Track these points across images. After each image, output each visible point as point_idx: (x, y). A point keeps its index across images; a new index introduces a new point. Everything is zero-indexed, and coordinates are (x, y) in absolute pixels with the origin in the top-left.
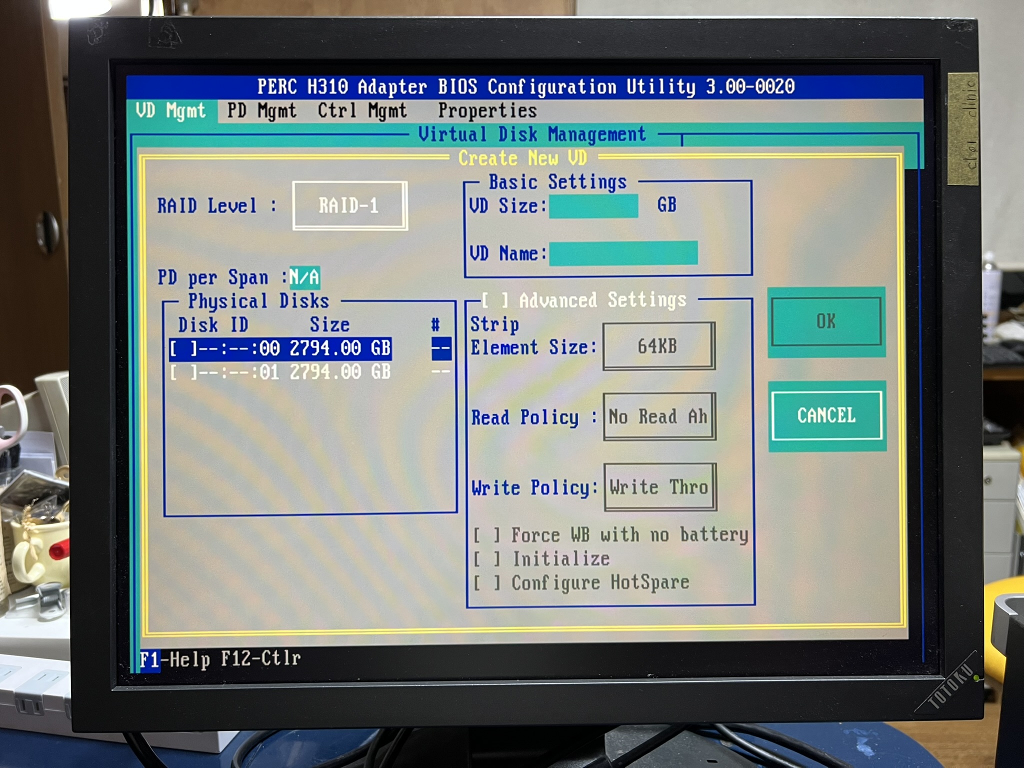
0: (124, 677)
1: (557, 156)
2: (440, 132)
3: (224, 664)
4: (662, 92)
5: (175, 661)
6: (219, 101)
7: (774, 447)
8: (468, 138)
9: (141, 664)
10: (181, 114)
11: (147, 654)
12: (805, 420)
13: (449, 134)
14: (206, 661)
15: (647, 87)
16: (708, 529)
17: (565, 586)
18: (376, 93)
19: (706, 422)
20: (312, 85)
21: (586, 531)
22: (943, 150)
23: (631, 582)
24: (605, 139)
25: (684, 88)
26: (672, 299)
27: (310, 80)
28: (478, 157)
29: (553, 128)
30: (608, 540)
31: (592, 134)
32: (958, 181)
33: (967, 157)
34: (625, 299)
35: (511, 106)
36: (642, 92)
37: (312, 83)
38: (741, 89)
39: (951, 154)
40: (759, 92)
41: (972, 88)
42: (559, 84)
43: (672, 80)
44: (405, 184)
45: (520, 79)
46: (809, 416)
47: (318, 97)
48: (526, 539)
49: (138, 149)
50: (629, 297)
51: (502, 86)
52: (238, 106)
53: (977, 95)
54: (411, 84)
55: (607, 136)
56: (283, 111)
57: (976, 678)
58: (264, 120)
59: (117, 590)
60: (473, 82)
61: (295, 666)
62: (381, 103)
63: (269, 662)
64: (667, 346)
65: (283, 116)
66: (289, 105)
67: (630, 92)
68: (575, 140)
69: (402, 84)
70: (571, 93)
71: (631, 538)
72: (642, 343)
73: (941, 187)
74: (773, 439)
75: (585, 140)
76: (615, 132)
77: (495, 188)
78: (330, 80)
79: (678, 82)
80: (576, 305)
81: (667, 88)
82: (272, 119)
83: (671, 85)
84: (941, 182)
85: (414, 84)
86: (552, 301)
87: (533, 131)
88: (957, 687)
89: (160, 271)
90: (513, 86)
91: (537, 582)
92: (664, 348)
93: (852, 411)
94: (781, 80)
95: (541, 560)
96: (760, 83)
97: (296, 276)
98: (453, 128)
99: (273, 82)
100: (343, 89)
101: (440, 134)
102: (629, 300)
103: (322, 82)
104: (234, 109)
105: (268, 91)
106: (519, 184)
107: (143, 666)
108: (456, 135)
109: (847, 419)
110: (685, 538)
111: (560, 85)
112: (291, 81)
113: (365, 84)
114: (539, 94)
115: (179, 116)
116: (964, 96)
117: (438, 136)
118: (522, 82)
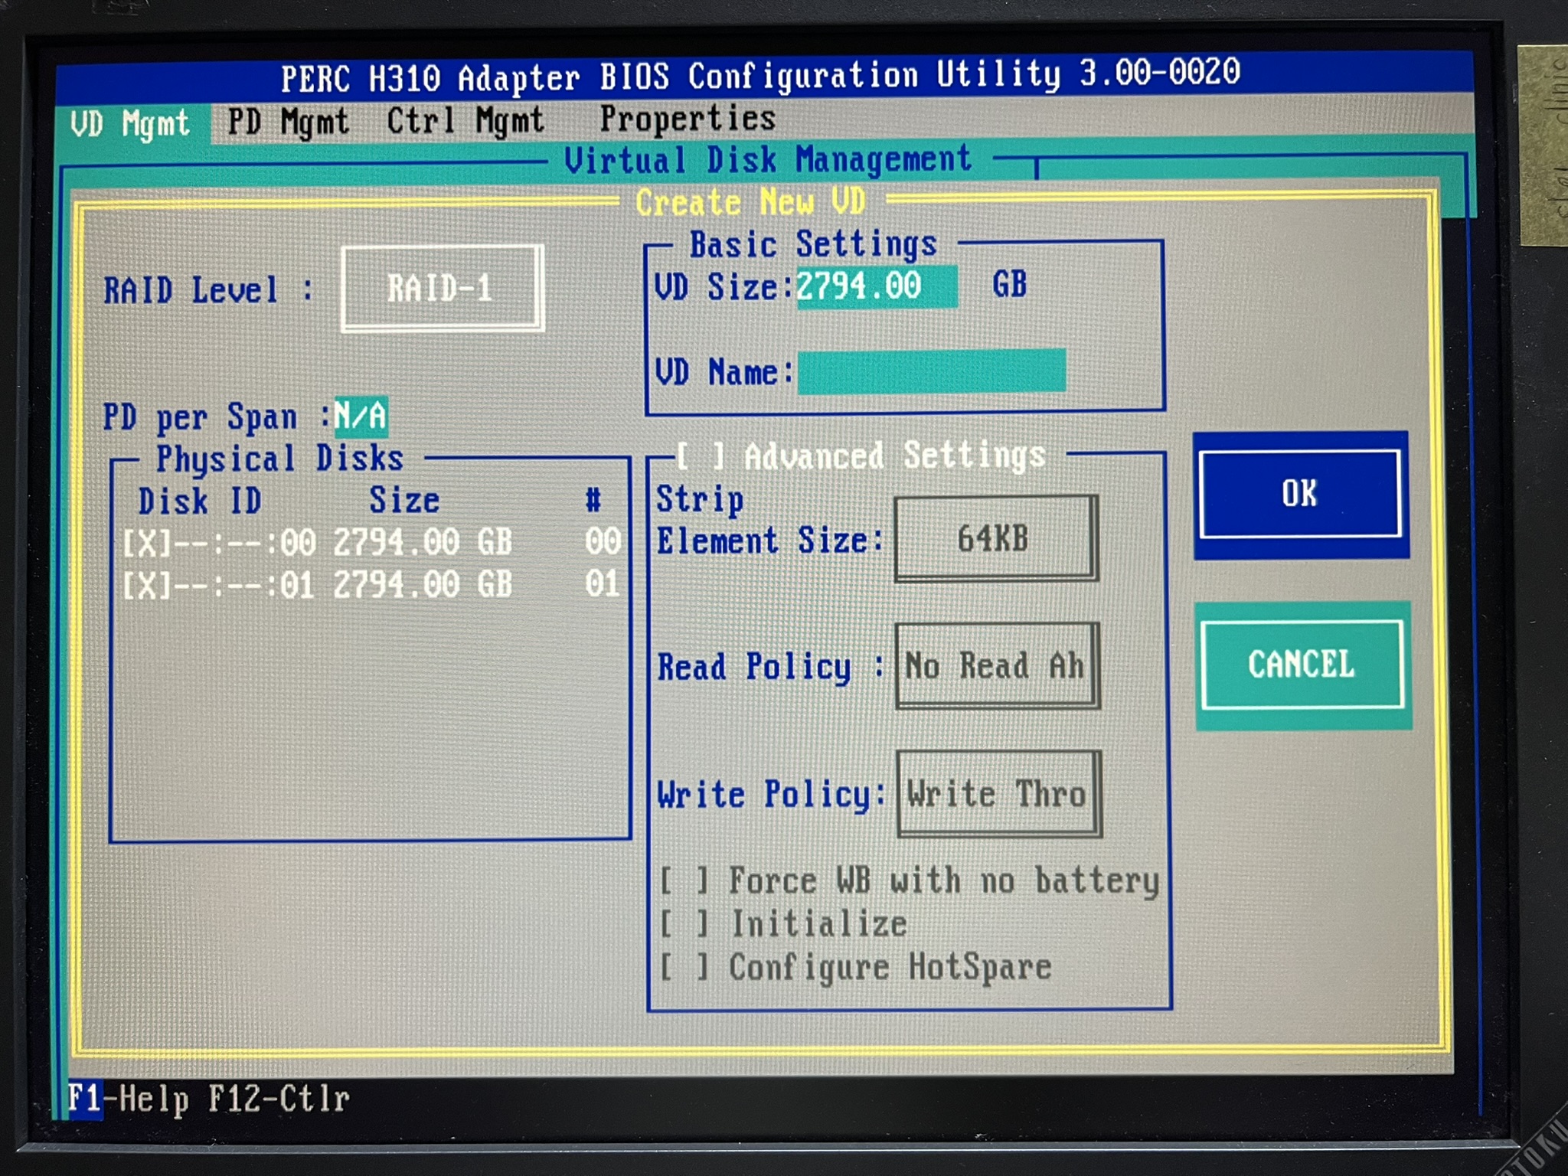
1: (811, 198)
2: (603, 156)
3: (214, 1109)
4: (1000, 83)
5: (128, 1101)
6: (214, 105)
7: (1206, 722)
8: (652, 166)
9: (70, 1106)
10: (147, 130)
11: (80, 1086)
12: (1262, 672)
13: (620, 161)
14: (182, 1104)
15: (972, 75)
16: (1088, 870)
17: (826, 974)
18: (489, 89)
19: (1081, 675)
20: (376, 76)
21: (864, 873)
22: (1511, 182)
23: (947, 968)
24: (898, 167)
25: (1040, 75)
26: (1018, 453)
27: (373, 68)
28: (671, 202)
29: (805, 148)
30: (904, 890)
31: (874, 158)
32: (1539, 239)
33: (1555, 196)
34: (935, 454)
35: (729, 109)
36: (965, 84)
37: (377, 72)
38: (1142, 77)
39: (1526, 190)
40: (1176, 82)
41: (1562, 73)
42: (816, 70)
43: (1017, 62)
44: (539, 249)
45: (745, 63)
46: (1270, 665)
47: (387, 96)
48: (755, 887)
49: (72, 190)
50: (942, 450)
51: (714, 76)
52: (246, 113)
54: (552, 73)
55: (901, 162)
56: (325, 123)
58: (292, 138)
59: (28, 971)
60: (661, 68)
61: (339, 1113)
62: (499, 107)
63: (294, 1106)
64: (1010, 537)
65: (325, 132)
66: (334, 112)
67: (943, 85)
68: (845, 168)
69: (536, 73)
70: (836, 86)
71: (945, 887)
72: (966, 533)
73: (1509, 249)
74: (1205, 707)
75: (863, 169)
76: (916, 155)
77: (701, 255)
78: (409, 67)
79: (1030, 65)
80: (846, 465)
81: (1009, 76)
82: (306, 136)
83: (1017, 70)
84: (1508, 243)
85: (558, 73)
86: (803, 457)
87: (769, 155)
89: (107, 405)
90: (733, 75)
91: (774, 967)
92: (1005, 542)
93: (1349, 657)
94: (1216, 59)
95: (782, 926)
96: (1178, 65)
97: (346, 414)
98: (625, 150)
99: (308, 71)
100: (432, 84)
101: (602, 160)
102: (942, 455)
103: (395, 71)
104: (239, 120)
105: (300, 87)
106: (744, 248)
107: (73, 1107)
108: (632, 162)
109: (1339, 671)
110: (1044, 887)
111: (818, 73)
112: (339, 69)
113: (471, 74)
114: (779, 88)
115: (144, 134)
116: (1547, 86)
117: (599, 164)
118: (750, 67)
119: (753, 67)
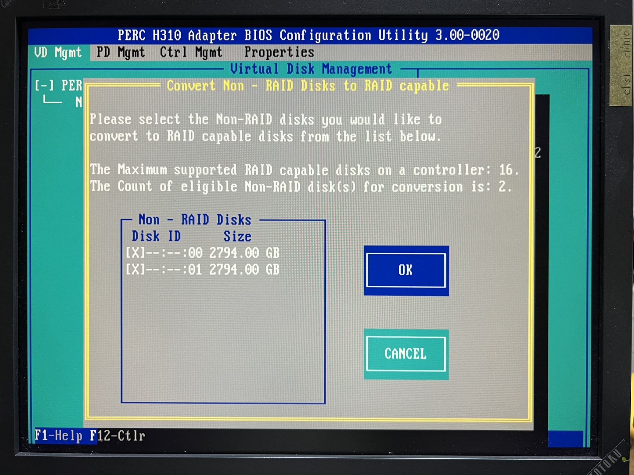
0: (25, 446)
3: (92, 439)
4: (404, 39)
5: (58, 436)
6: (91, 45)
8: (265, 71)
9: (36, 438)
10: (65, 55)
11: (40, 430)
13: (252, 69)
14: (79, 438)
15: (393, 36)
18: (200, 40)
20: (156, 34)
22: (606, 80)
24: (363, 72)
25: (420, 36)
27: (154, 31)
29: (326, 64)
31: (353, 68)
32: (617, 103)
33: (623, 86)
35: (296, 48)
36: (390, 39)
37: (156, 33)
38: (460, 37)
39: (612, 84)
40: (474, 39)
41: (628, 37)
42: (330, 33)
43: (411, 30)
45: (302, 30)
47: (160, 42)
49: (35, 79)
51: (290, 35)
52: (104, 49)
53: (631, 41)
54: (225, 33)
55: (364, 70)
56: (135, 53)
57: (624, 459)
58: (122, 59)
59: (19, 386)
60: (269, 32)
61: (141, 441)
62: (205, 47)
63: (123, 439)
65: (135, 56)
66: (139, 49)
67: (381, 39)
68: (341, 73)
69: (219, 33)
70: (338, 39)
73: (604, 108)
75: (349, 73)
76: (370, 67)
78: (169, 31)
79: (416, 32)
81: (407, 36)
82: (128, 58)
83: (411, 34)
84: (605, 105)
85: (228, 33)
87: (311, 67)
88: (610, 465)
90: (298, 35)
94: (490, 30)
96: (475, 32)
98: (254, 65)
99: (128, 32)
100: (178, 37)
101: (245, 68)
103: (163, 32)
104: (101, 51)
105: (125, 38)
107: (37, 439)
108: (257, 69)
111: (331, 35)
112: (141, 31)
113: (193, 34)
114: (316, 40)
115: (64, 56)
116: (621, 42)
117: (244, 70)
118: (304, 32)
119: (306, 32)
